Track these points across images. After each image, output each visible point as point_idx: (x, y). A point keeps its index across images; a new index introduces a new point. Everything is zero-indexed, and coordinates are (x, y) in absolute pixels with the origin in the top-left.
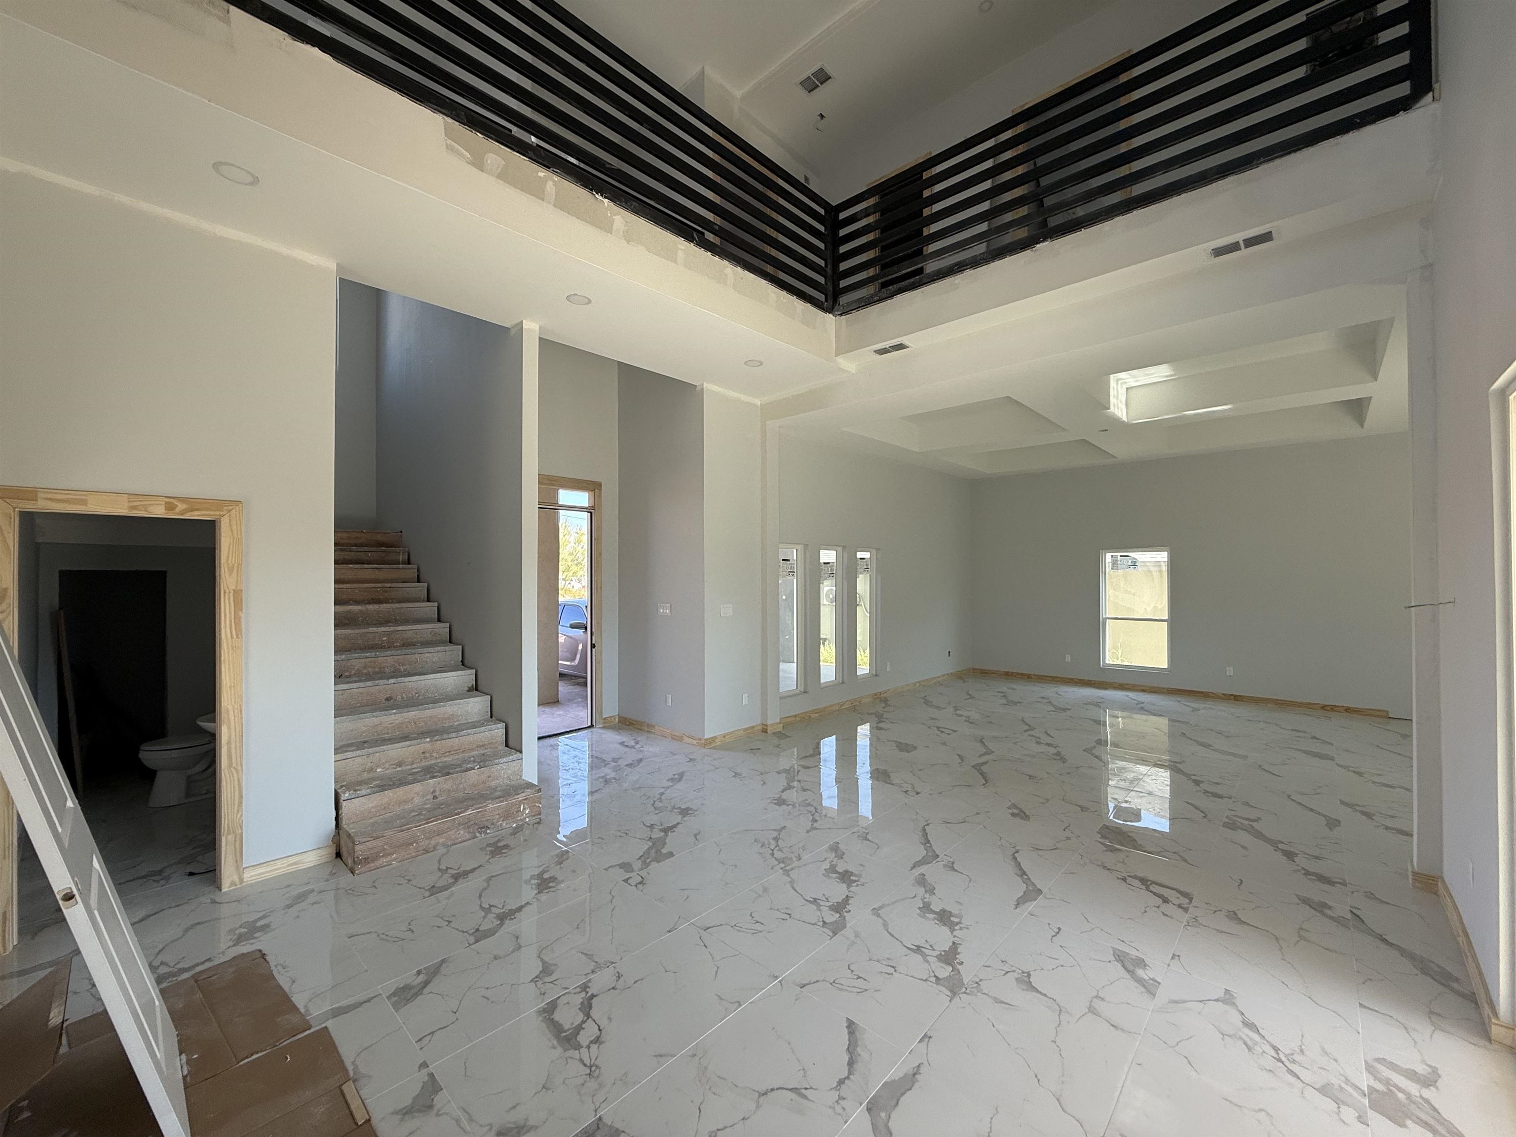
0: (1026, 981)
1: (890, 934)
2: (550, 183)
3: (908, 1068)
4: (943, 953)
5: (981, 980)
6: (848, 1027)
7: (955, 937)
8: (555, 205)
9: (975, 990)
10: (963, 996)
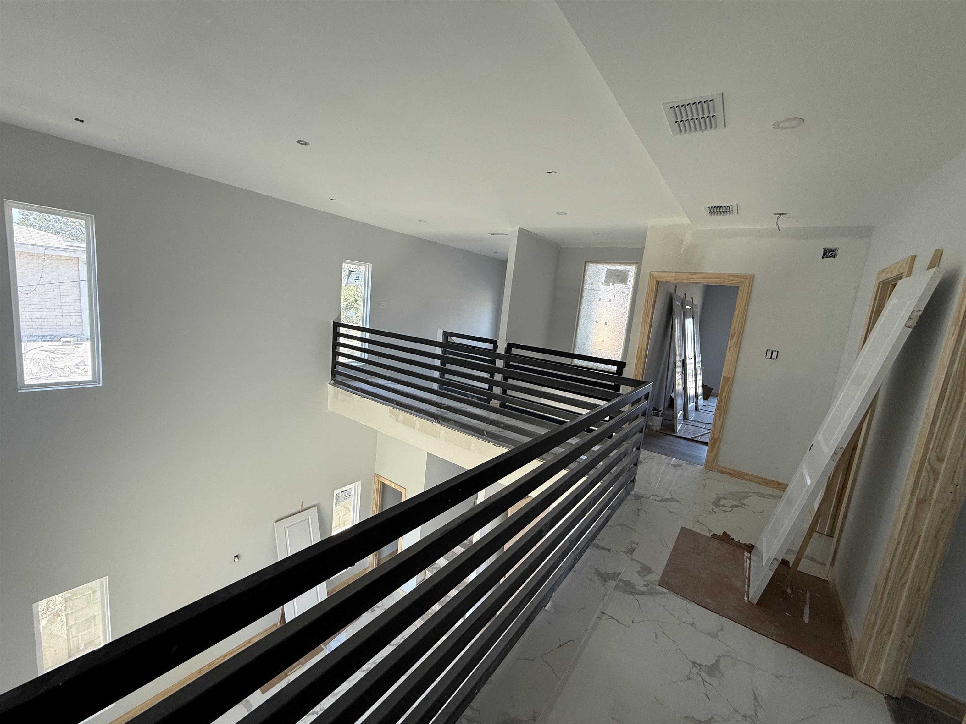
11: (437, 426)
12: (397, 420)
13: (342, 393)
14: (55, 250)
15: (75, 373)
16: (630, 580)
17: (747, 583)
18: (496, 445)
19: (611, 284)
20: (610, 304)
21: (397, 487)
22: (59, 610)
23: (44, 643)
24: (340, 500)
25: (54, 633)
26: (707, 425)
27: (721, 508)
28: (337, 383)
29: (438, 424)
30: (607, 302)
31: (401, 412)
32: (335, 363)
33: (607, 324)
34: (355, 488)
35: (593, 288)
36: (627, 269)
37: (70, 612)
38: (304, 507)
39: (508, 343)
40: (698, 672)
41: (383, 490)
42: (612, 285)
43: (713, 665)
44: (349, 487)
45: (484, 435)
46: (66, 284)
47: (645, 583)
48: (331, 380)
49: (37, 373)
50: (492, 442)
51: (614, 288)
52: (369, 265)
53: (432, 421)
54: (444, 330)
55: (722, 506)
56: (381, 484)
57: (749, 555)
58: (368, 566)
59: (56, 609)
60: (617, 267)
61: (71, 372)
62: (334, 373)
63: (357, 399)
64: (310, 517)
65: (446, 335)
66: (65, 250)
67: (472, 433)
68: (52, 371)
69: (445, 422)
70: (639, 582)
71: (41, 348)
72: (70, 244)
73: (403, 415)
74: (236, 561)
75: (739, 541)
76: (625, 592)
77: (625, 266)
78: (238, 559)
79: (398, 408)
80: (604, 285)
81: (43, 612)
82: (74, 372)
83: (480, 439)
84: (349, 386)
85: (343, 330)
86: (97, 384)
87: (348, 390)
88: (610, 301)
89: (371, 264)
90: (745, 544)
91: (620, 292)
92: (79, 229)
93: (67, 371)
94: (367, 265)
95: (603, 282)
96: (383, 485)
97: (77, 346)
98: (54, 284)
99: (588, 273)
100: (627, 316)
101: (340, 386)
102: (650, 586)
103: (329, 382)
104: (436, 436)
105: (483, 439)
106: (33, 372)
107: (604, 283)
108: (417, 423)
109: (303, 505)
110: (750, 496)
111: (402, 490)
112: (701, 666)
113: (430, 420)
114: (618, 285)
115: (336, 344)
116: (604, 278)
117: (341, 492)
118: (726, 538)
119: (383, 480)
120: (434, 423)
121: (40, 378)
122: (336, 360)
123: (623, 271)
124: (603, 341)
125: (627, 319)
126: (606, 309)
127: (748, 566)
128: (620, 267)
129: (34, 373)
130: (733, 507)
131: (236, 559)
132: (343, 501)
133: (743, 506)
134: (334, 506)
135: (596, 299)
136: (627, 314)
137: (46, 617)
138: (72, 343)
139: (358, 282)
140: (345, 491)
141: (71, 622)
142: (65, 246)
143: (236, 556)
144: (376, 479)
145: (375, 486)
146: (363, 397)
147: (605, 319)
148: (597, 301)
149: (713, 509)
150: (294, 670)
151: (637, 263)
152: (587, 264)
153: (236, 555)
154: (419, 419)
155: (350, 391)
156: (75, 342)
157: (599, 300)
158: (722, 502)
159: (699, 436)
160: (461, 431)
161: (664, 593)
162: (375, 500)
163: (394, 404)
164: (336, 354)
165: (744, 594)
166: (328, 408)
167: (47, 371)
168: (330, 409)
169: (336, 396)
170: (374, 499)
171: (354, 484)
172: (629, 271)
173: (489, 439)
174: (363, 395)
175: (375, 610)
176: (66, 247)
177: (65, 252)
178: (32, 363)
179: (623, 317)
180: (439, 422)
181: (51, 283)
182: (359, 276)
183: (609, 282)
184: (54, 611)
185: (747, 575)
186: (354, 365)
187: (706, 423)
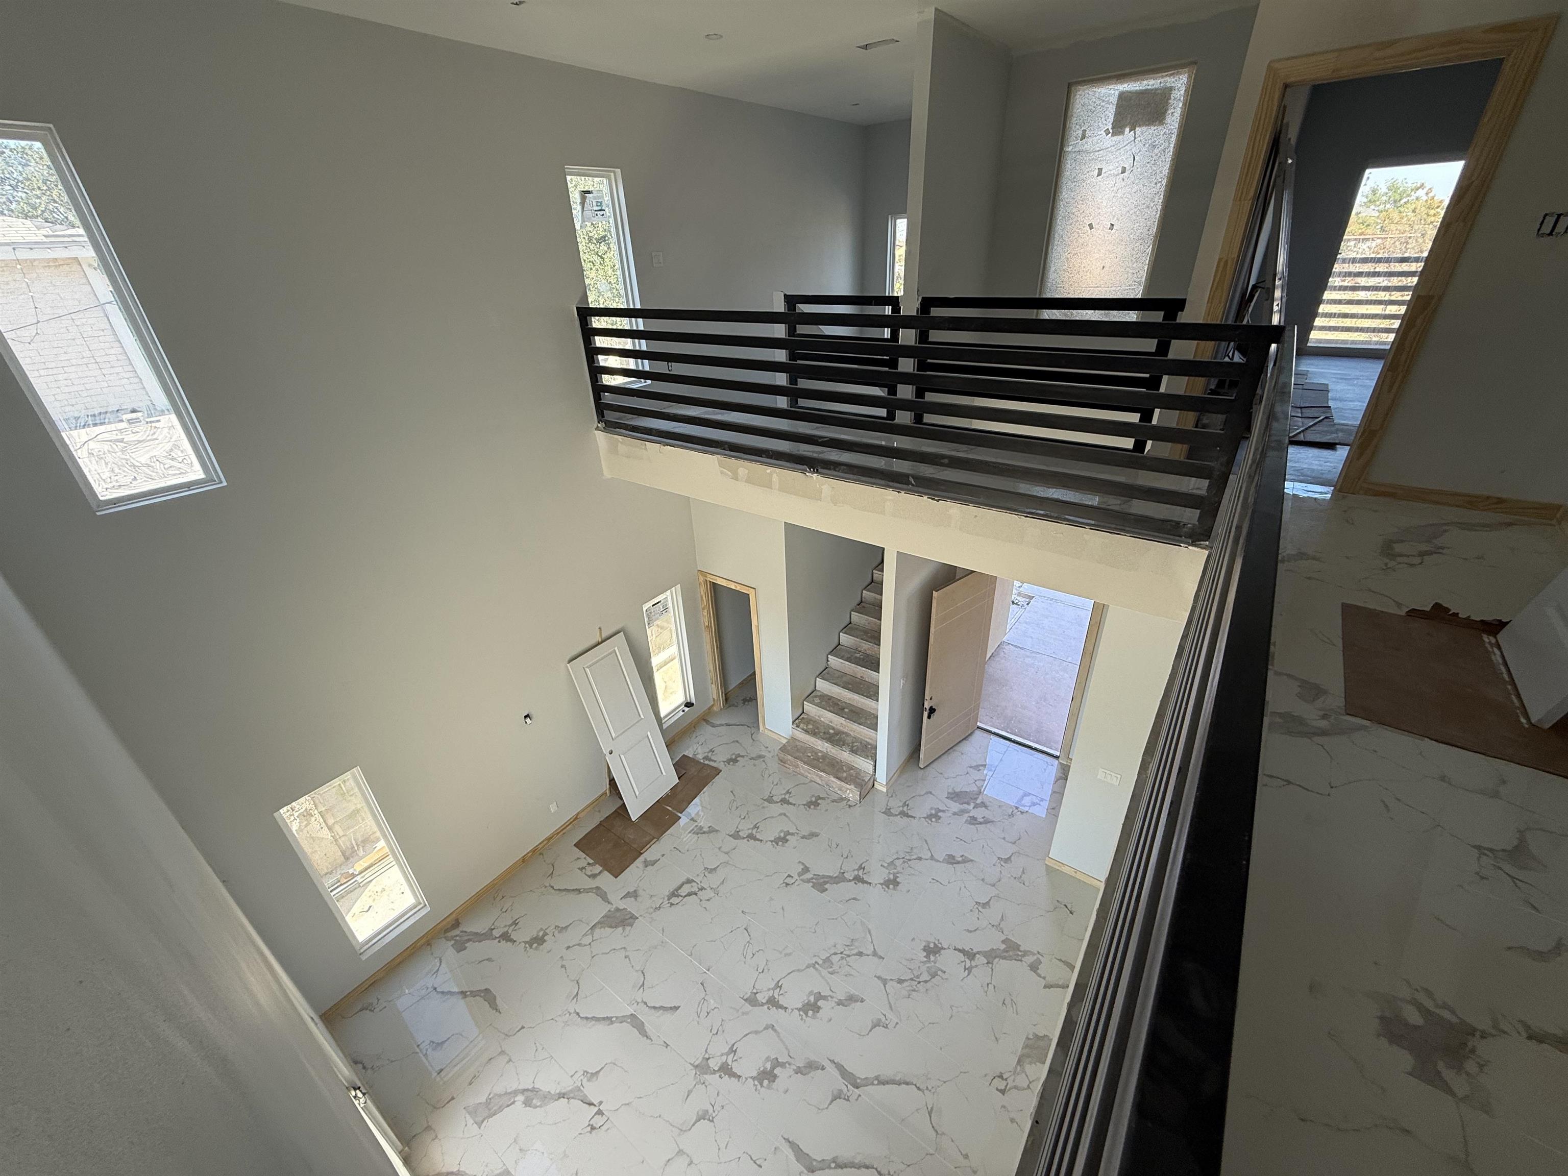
0: (703, 1116)
1: (747, 1035)
2: (775, 475)
3: (649, 1033)
4: (730, 1067)
5: (706, 1086)
6: (675, 1007)
7: (746, 1079)
8: (779, 490)
9: (698, 1080)
10: (694, 1072)
11: (815, 478)
12: (735, 478)
13: (624, 444)
14: (31, 249)
15: (173, 469)
16: (1291, 712)
17: (1511, 692)
18: (936, 498)
19: (1127, 130)
20: (1123, 180)
21: (738, 588)
22: (309, 809)
23: (307, 849)
24: (653, 617)
25: (313, 835)
26: (1304, 410)
27: (1399, 559)
28: (611, 426)
29: (815, 475)
30: (1118, 175)
31: (741, 462)
32: (599, 389)
33: (1115, 227)
34: (672, 597)
35: (1086, 146)
36: (1168, 85)
37: (324, 809)
38: (604, 636)
39: (923, 298)
40: (1495, 864)
41: (715, 594)
42: (1130, 131)
43: (1516, 847)
44: (660, 598)
45: (908, 483)
46: (81, 315)
47: (1322, 713)
48: (599, 423)
49: (110, 478)
50: (926, 494)
51: (1135, 138)
52: (614, 172)
53: (803, 472)
54: (786, 293)
55: (1401, 555)
56: (710, 585)
57: (1493, 640)
58: (712, 703)
59: (304, 809)
60: (1145, 82)
61: (164, 468)
62: (601, 408)
63: (654, 450)
64: (616, 649)
65: (791, 301)
66: (49, 246)
67: (883, 482)
68: (134, 470)
69: (830, 469)
70: (1310, 713)
71: (98, 437)
72: (51, 233)
73: (745, 467)
74: (528, 723)
75: (1469, 617)
76: (1293, 734)
77: (1163, 77)
78: (531, 719)
79: (734, 457)
80: (1110, 135)
81: (288, 814)
82: (171, 467)
83: (903, 492)
84: (635, 429)
85: (598, 323)
86: (218, 484)
87: (633, 436)
88: (1123, 172)
89: (619, 170)
90: (1482, 621)
91: (1147, 146)
92: (55, 210)
93: (158, 467)
94: (612, 174)
95: (1110, 127)
96: (714, 585)
97: (153, 425)
98: (63, 318)
99: (1075, 110)
100: (1161, 201)
101: (617, 430)
102: (1333, 717)
103: (595, 426)
104: (816, 496)
105: (908, 491)
106: (104, 477)
107: (1111, 131)
108: (775, 478)
109: (602, 634)
110: (1446, 531)
111: (748, 591)
112: (1495, 852)
113: (799, 470)
114: (1145, 128)
115: (592, 352)
116: (1111, 118)
117: (653, 606)
118: (1439, 613)
119: (712, 579)
120: (807, 474)
121: (120, 486)
122: (599, 383)
123: (1159, 91)
124: (1103, 267)
125: (1159, 208)
126: (1113, 194)
127: (1500, 661)
128: (1152, 82)
129: (107, 479)
130: (1422, 554)
131: (528, 720)
132: (657, 619)
133: (1441, 551)
134: (647, 627)
135: (1091, 173)
136: (1162, 197)
137: (295, 819)
138: (143, 421)
139: (603, 215)
140: (658, 603)
141: (331, 821)
142: (43, 237)
143: (526, 717)
144: (701, 579)
145: (702, 590)
146: (664, 446)
147: (1111, 217)
148: (1093, 177)
149: (1386, 564)
150: (648, 846)
151: (1195, 63)
152: (1073, 88)
153: (526, 714)
154: (778, 470)
155: (637, 437)
156: (149, 420)
157: (1099, 175)
158: (1398, 548)
159: (1299, 433)
160: (863, 481)
161: (1365, 728)
162: (706, 611)
163: (724, 449)
164: (596, 371)
165: (1517, 713)
166: (605, 473)
167: (124, 471)
168: (607, 474)
169: (613, 450)
170: (703, 609)
171: (669, 591)
172: (1171, 89)
173: (920, 489)
174: (664, 442)
175: (738, 761)
176: (45, 240)
177: (49, 250)
178: (94, 462)
179: (1152, 205)
180: (817, 470)
181: (57, 316)
182: (601, 202)
183: (1125, 126)
184: (302, 811)
185: (1506, 676)
186: (634, 387)
187: (1301, 408)
